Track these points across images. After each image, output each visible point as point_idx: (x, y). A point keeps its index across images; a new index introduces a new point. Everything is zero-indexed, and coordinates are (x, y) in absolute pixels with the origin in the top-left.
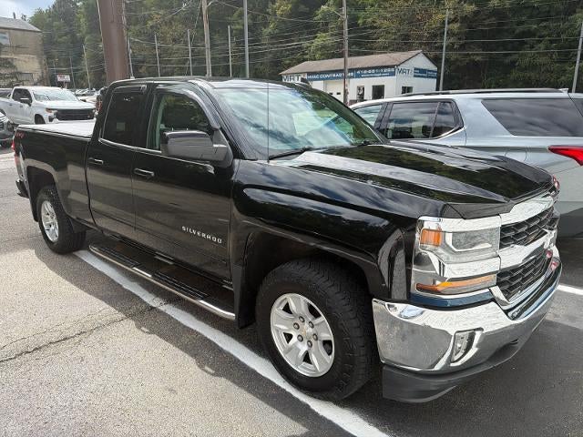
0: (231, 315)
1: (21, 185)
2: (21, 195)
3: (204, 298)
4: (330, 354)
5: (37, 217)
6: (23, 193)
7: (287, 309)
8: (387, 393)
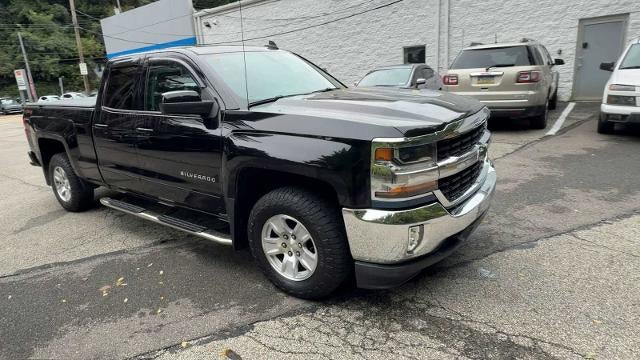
0: (230, 241)
1: (32, 155)
2: (32, 164)
3: (204, 231)
4: (313, 252)
5: (50, 180)
6: (35, 162)
7: (274, 235)
8: (361, 284)
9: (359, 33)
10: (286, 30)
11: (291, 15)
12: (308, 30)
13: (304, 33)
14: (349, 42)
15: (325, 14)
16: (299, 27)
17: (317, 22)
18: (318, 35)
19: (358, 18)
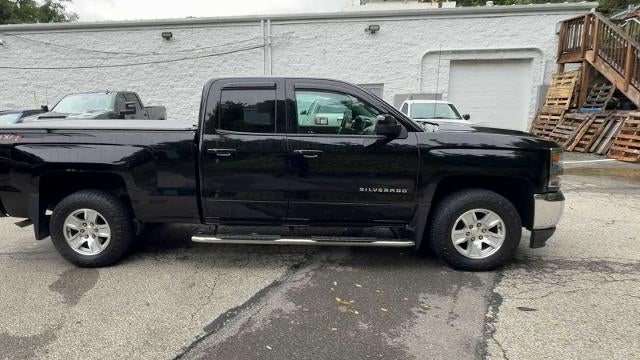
9: (191, 76)
10: (106, 63)
11: (114, 49)
12: (135, 67)
13: (129, 69)
14: (181, 83)
15: (154, 53)
16: (125, 62)
17: (145, 59)
18: (146, 72)
19: (191, 62)
